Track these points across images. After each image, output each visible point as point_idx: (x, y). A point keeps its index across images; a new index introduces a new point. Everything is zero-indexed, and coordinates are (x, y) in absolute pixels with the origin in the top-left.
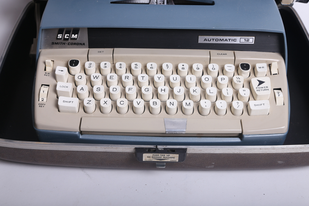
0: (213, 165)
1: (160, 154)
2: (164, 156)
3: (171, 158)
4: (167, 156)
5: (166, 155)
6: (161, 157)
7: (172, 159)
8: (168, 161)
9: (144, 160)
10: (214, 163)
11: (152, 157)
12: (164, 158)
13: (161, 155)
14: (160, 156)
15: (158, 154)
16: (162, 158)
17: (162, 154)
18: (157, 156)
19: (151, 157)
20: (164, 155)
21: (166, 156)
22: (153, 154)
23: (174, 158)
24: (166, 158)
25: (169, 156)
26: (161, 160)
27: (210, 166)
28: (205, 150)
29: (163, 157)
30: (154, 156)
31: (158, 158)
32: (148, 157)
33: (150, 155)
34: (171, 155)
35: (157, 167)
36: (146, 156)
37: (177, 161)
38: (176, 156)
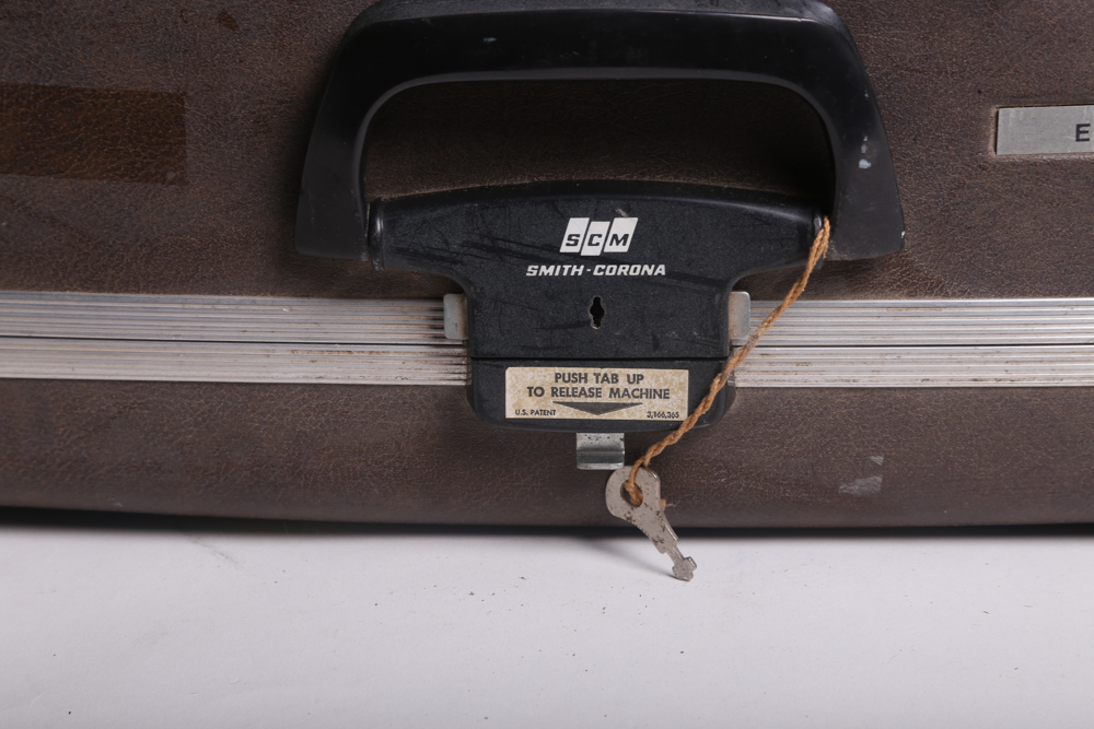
0: (875, 469)
1: (591, 371)
2: (615, 386)
3: (651, 394)
4: (626, 385)
5: (622, 372)
6: (598, 393)
7: (658, 405)
8: (637, 417)
9: (510, 414)
10: (879, 460)
11: (554, 394)
12: (614, 400)
13: (597, 375)
14: (592, 384)
15: (581, 370)
16: (605, 399)
17: (603, 371)
18: (579, 385)
19: (548, 392)
20: (615, 378)
21: (622, 384)
22: (558, 370)
23: (664, 394)
24: (625, 400)
25: (643, 385)
26: (598, 413)
27: (859, 481)
28: (826, 362)
29: (606, 387)
31: (582, 399)
32: (530, 388)
33: (543, 375)
34: (653, 377)
35: (582, 467)
36: (523, 387)
37: (683, 416)
38: (677, 381)
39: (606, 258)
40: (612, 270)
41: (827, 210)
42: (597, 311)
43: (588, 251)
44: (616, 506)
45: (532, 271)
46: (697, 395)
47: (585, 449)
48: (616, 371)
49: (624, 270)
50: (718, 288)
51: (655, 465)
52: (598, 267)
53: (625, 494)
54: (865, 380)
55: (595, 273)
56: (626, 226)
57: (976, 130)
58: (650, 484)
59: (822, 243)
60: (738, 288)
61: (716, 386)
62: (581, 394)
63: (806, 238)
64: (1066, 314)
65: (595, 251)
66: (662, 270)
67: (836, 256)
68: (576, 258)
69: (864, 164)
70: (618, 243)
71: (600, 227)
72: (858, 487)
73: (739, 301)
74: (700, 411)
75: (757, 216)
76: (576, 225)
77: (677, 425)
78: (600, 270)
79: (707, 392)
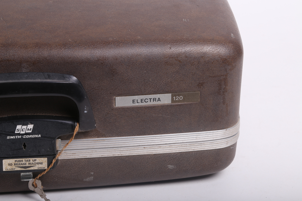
0: (92, 175)
1: (23, 159)
2: (30, 162)
3: (38, 163)
4: (32, 162)
5: (31, 159)
6: (26, 164)
7: (40, 166)
8: (35, 169)
9: (4, 170)
10: (92, 173)
11: (15, 165)
12: (29, 165)
13: (25, 160)
14: (24, 162)
15: (21, 159)
16: (27, 165)
17: (27, 159)
18: (21, 163)
19: (13, 164)
20: (30, 161)
21: (31, 162)
22: (15, 159)
23: (41, 163)
24: (32, 165)
25: (36, 162)
26: (26, 168)
27: (88, 178)
28: (79, 153)
29: (27, 163)
30: (16, 163)
31: (22, 166)
32: (9, 164)
33: (12, 161)
34: (38, 160)
35: (22, 180)
36: (7, 164)
37: (46, 168)
38: (45, 160)
39: (26, 134)
40: (28, 136)
41: (78, 121)
42: (25, 146)
43: (22, 132)
44: (31, 188)
45: (8, 137)
46: (49, 164)
47: (23, 176)
48: (30, 159)
49: (31, 136)
50: (54, 139)
51: (40, 179)
52: (24, 136)
53: (33, 185)
54: (88, 156)
55: (24, 137)
56: (31, 126)
57: (111, 102)
58: (39, 183)
59: (77, 129)
60: (58, 138)
61: (54, 161)
62: (21, 164)
63: (73, 127)
64: (132, 140)
65: (24, 132)
66: (40, 136)
67: (80, 131)
68: (19, 134)
69: (86, 112)
70: (29, 130)
71: (24, 127)
72: (88, 179)
73: (59, 142)
74: (50, 167)
75: (62, 123)
76: (19, 127)
77: (45, 170)
78: (25, 137)
79: (51, 163)
